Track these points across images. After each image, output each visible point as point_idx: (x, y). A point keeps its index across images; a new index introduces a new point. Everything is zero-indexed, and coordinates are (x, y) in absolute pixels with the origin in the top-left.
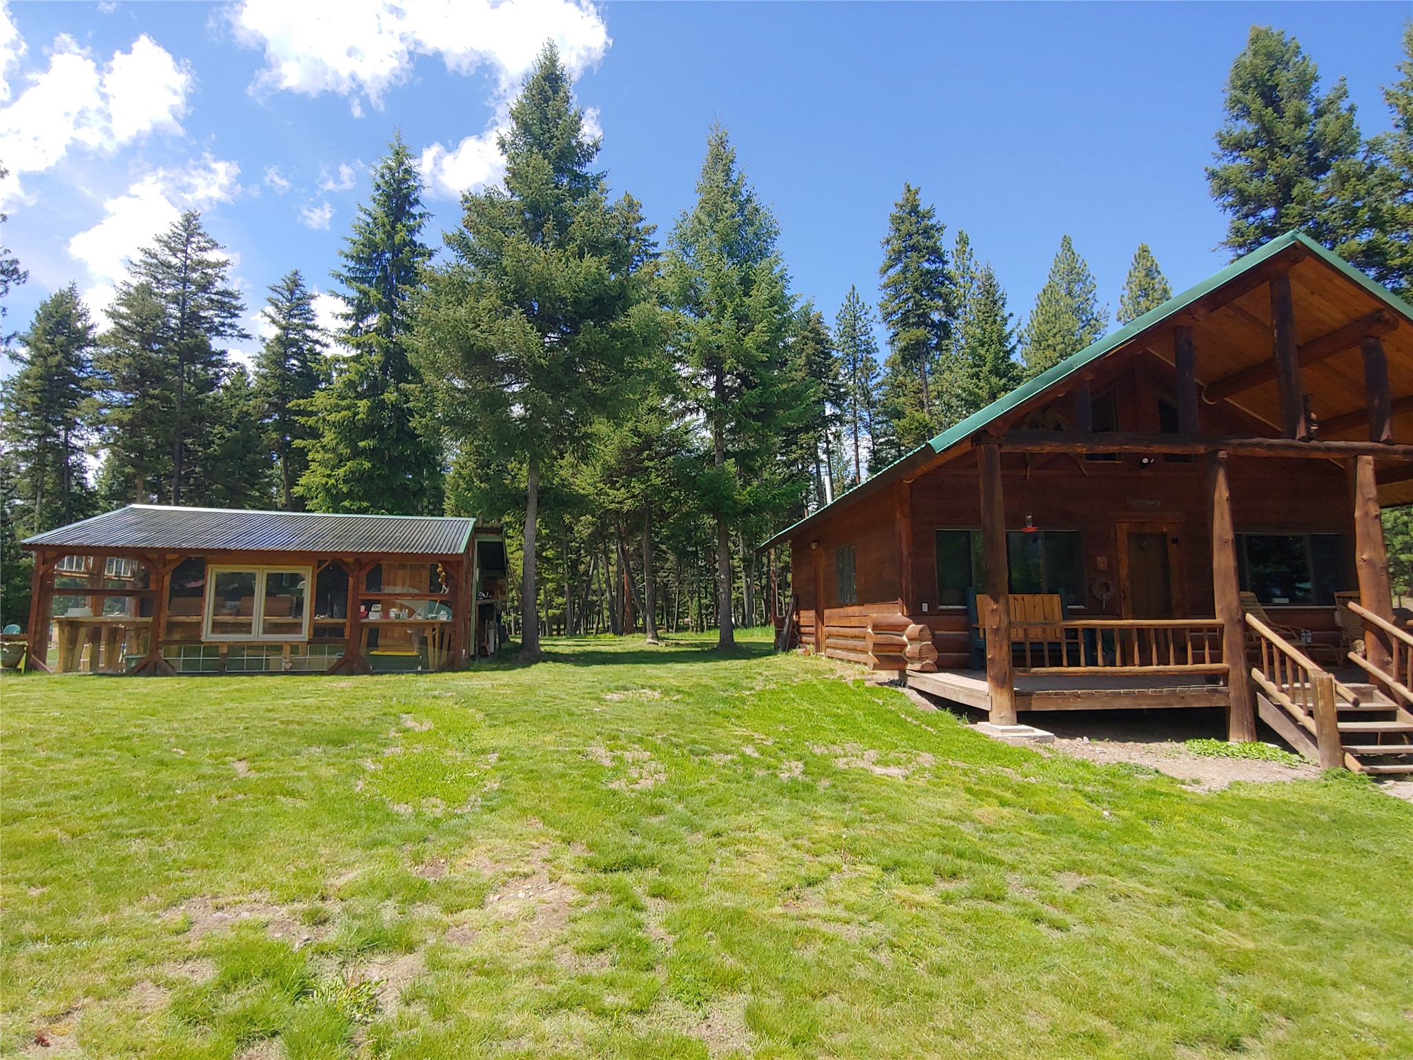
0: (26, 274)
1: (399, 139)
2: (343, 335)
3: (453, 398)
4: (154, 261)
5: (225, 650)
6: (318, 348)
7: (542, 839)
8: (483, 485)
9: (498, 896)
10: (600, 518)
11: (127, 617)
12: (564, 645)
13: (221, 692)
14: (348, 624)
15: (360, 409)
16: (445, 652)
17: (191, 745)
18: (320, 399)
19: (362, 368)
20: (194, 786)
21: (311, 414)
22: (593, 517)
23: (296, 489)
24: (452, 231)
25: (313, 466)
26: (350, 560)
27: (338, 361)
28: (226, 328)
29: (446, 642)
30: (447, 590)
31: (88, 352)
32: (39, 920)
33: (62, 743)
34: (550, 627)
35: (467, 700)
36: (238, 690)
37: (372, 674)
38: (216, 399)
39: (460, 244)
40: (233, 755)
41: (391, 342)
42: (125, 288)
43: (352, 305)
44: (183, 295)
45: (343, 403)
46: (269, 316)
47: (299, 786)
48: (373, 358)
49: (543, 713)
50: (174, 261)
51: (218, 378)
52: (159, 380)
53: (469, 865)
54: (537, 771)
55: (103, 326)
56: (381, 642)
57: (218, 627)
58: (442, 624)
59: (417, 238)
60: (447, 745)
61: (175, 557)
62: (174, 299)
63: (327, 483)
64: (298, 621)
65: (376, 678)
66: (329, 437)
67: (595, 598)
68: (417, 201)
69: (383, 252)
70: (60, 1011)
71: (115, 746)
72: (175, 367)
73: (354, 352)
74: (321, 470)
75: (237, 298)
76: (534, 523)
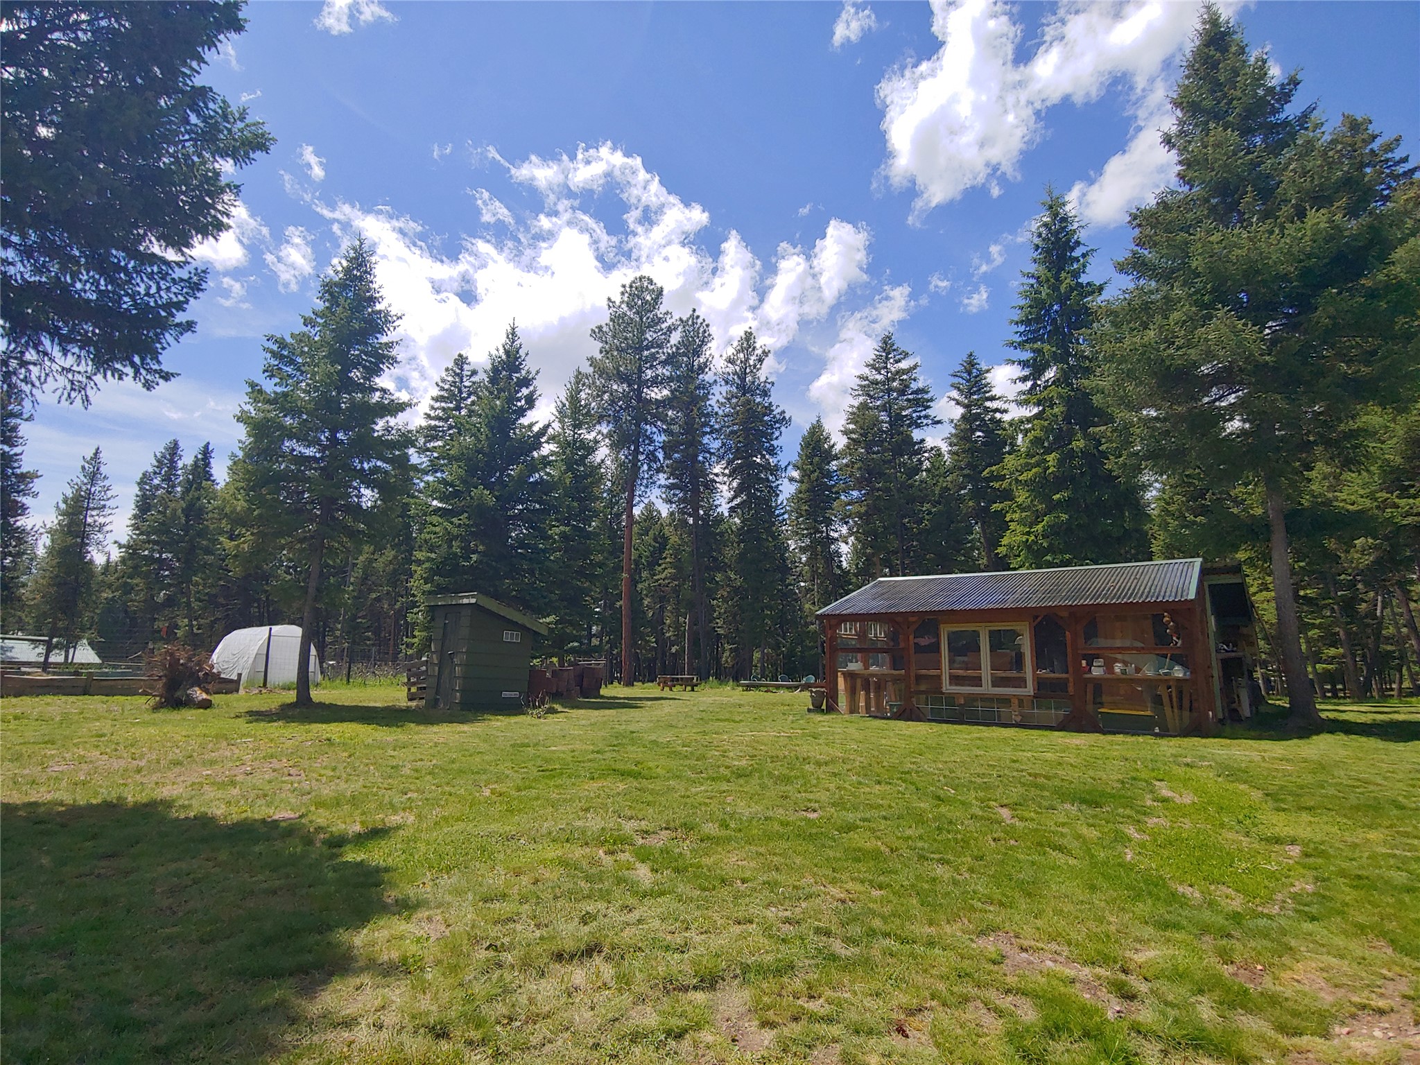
0: (790, 418)
1: (1050, 194)
2: (1023, 397)
3: (1154, 429)
4: (867, 382)
5: (962, 702)
6: (998, 415)
7: (1397, 969)
8: (1198, 519)
9: (1347, 1029)
10: (1386, 538)
11: (885, 670)
12: (1354, 712)
13: (966, 739)
14: (1071, 680)
15: (1050, 464)
16: (1186, 714)
17: (958, 786)
18: (1010, 462)
19: (1046, 423)
20: (972, 825)
21: (1003, 478)
22: (1375, 538)
23: (999, 550)
24: (1123, 255)
25: (1013, 526)
26: (1065, 614)
27: (1023, 422)
28: (923, 420)
29: (1186, 703)
30: (1180, 642)
31: (834, 465)
32: (884, 919)
33: (865, 771)
34: (1322, 688)
35: (1233, 773)
36: (980, 739)
37: (1104, 733)
38: (921, 482)
39: (1136, 265)
40: (995, 800)
41: (1073, 390)
42: (850, 410)
43: (1028, 367)
44: (889, 402)
45: (1033, 461)
46: (954, 399)
47: (1065, 842)
48: (1056, 410)
49: (1354, 802)
50: (879, 377)
51: (921, 463)
52: (881, 475)
53: (1298, 981)
54: (1367, 878)
55: (839, 442)
56: (1105, 698)
57: (955, 680)
58: (1178, 680)
59: (1084, 279)
60: (1222, 825)
61: (914, 619)
62: (883, 408)
63: (1027, 540)
64: (1021, 675)
65: (1110, 737)
66: (1022, 496)
67: (1389, 648)
68: (1078, 243)
69: (1051, 306)
70: (914, 1007)
71: (901, 778)
72: (890, 461)
73: (1036, 410)
74: (1020, 529)
75: (927, 392)
76: (1282, 557)
